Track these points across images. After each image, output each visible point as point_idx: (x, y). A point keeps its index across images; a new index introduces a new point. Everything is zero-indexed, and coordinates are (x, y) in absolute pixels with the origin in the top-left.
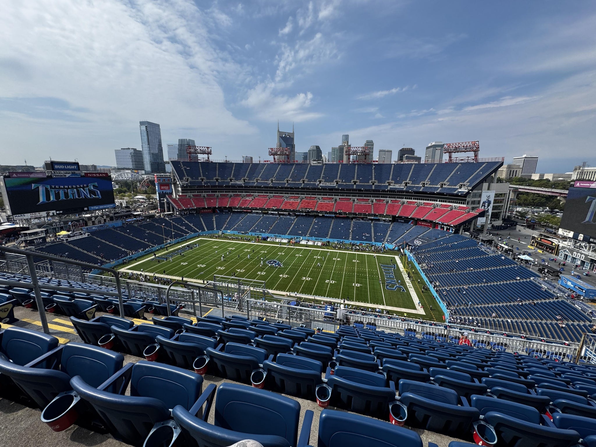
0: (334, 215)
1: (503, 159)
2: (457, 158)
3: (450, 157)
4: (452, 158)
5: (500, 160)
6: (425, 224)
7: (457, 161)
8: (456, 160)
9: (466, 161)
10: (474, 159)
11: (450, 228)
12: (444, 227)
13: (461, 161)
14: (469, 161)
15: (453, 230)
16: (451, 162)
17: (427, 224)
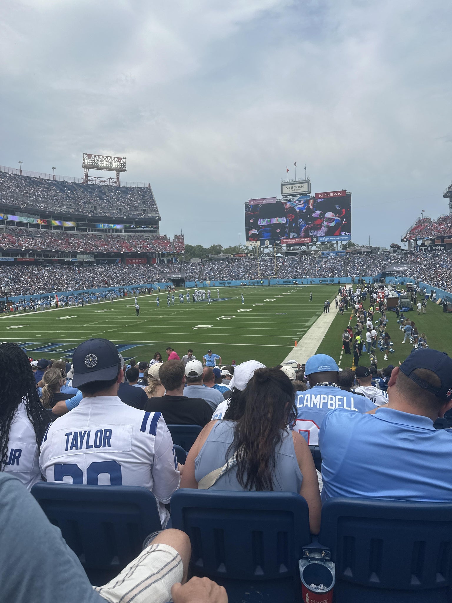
0: (12, 259)
1: (149, 184)
2: (94, 177)
3: (87, 176)
4: (89, 178)
5: (146, 186)
6: (137, 261)
7: (97, 183)
9: (108, 183)
10: (116, 183)
11: (172, 259)
12: (164, 259)
13: (102, 183)
14: (111, 184)
15: (177, 260)
16: (90, 183)
17: (140, 261)
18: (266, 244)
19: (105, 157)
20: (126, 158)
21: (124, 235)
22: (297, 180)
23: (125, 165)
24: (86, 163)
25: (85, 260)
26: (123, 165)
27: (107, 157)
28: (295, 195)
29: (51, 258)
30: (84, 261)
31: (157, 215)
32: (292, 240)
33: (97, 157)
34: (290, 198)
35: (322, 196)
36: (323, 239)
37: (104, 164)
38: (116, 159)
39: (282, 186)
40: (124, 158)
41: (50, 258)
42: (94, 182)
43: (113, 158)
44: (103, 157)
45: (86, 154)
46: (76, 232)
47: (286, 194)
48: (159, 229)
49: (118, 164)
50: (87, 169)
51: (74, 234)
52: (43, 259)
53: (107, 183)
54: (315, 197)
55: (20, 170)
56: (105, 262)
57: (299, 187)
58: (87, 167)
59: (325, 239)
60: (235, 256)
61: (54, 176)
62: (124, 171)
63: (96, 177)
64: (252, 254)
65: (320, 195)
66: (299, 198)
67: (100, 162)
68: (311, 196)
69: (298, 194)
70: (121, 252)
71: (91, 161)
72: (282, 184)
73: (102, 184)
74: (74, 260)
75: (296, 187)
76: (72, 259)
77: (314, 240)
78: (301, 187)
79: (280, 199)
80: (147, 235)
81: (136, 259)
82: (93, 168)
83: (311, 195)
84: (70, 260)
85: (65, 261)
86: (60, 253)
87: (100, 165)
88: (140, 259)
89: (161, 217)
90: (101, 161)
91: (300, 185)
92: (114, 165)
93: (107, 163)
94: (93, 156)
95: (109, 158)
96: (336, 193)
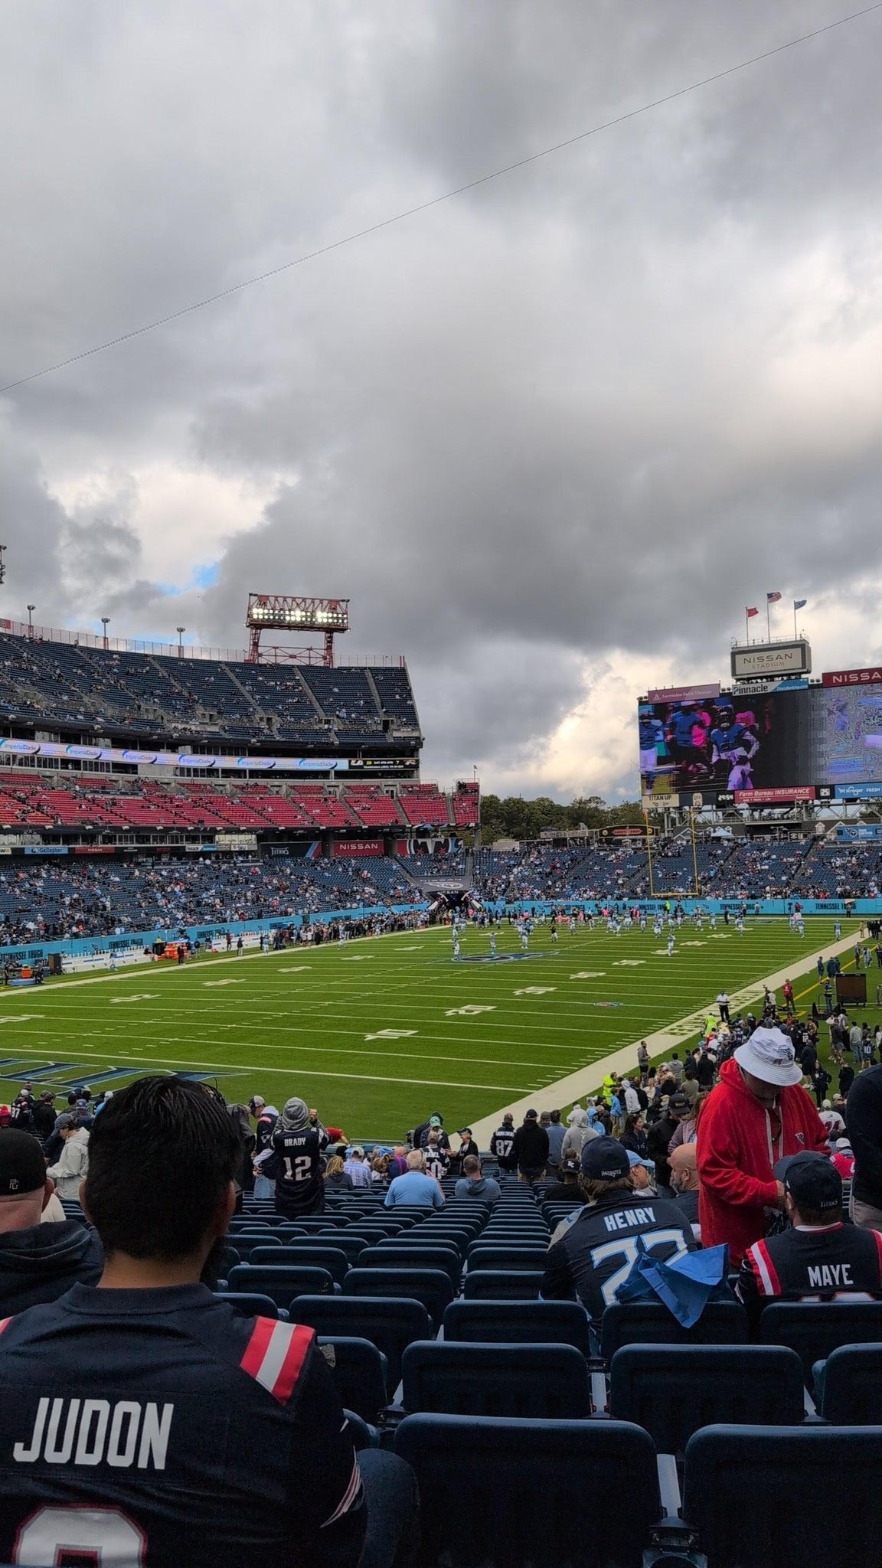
0: (62, 849)
1: (401, 660)
2: (274, 648)
3: (256, 645)
4: (260, 650)
5: (396, 664)
6: (360, 846)
7: (281, 661)
8: (276, 656)
9: (305, 662)
10: (325, 658)
11: (446, 841)
12: (425, 843)
13: (291, 659)
14: (314, 662)
15: (459, 844)
16: (262, 661)
17: (367, 846)
18: (694, 801)
19: (299, 601)
20: (348, 601)
21: (333, 784)
22: (773, 640)
23: (345, 616)
24: (255, 617)
25: (234, 847)
26: (340, 616)
27: (304, 600)
28: (771, 678)
29: (155, 845)
30: (233, 849)
31: (415, 734)
32: (765, 793)
33: (281, 600)
34: (756, 686)
35: (841, 681)
36: (847, 791)
37: (297, 616)
38: (325, 603)
39: (733, 655)
40: (343, 601)
41: (151, 845)
42: (272, 660)
43: (317, 602)
44: (294, 599)
45: (256, 595)
46: (220, 779)
47: (744, 674)
48: (418, 767)
49: (330, 615)
50: (257, 629)
51: (216, 785)
52: (135, 848)
53: (302, 659)
54: (821, 682)
55: (105, 638)
56: (284, 852)
57: (779, 657)
58: (257, 626)
59: (854, 791)
60: (614, 832)
61: (180, 648)
62: (343, 630)
63: (277, 648)
64: (659, 827)
65: (835, 677)
66: (780, 686)
67: (287, 612)
68: (812, 681)
69: (778, 676)
70: (321, 828)
71: (266, 611)
72: (735, 650)
73: (290, 662)
74: (208, 849)
75: (770, 658)
76: (204, 847)
77: (822, 794)
78: (783, 657)
79: (729, 689)
80: (390, 783)
81: (357, 843)
82: (271, 626)
83: (810, 676)
84: (197, 848)
85: (188, 850)
86: (175, 832)
87: (288, 618)
88: (367, 843)
89: (424, 739)
90: (290, 610)
91: (782, 653)
92: (322, 617)
93: (304, 613)
94: (272, 599)
95: (309, 602)
96: (876, 673)
